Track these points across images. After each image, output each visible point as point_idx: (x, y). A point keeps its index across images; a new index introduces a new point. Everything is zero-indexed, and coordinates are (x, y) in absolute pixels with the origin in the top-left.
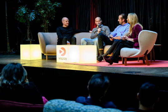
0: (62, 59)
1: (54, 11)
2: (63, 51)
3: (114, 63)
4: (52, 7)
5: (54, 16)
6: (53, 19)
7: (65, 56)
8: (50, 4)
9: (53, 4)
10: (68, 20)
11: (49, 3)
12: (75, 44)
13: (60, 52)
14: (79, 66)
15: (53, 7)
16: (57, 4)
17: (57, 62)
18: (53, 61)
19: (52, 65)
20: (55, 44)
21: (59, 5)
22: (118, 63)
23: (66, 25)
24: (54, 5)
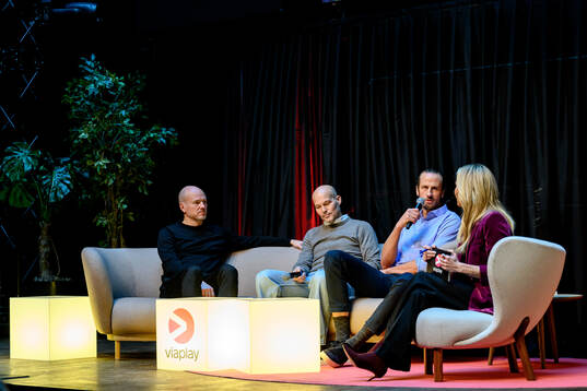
0: (177, 355)
1: (150, 161)
2: (183, 324)
3: (390, 372)
4: (139, 146)
5: (149, 182)
6: (146, 193)
7: (191, 345)
8: (132, 132)
9: (143, 135)
10: (204, 197)
11: (128, 128)
12: (234, 293)
13: (173, 326)
14: (246, 386)
15: (146, 143)
16: (161, 135)
17: (159, 366)
18: (139, 362)
19: (135, 380)
20: (154, 297)
21: (168, 138)
22: (408, 370)
23: (194, 219)
24: (149, 139)
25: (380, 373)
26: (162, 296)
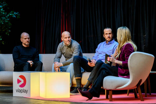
0: (20, 91)
1: (10, 24)
3: (94, 98)
4: (6, 18)
5: (10, 31)
6: (8, 35)
7: (25, 88)
8: (4, 13)
9: (7, 14)
10: (29, 37)
11: (3, 12)
12: (41, 70)
14: (44, 102)
15: (9, 17)
16: (14, 14)
17: (13, 96)
18: (7, 94)
19: (6, 100)
20: (12, 71)
21: (16, 15)
24: (10, 16)
25: (90, 98)
26: (15, 71)
